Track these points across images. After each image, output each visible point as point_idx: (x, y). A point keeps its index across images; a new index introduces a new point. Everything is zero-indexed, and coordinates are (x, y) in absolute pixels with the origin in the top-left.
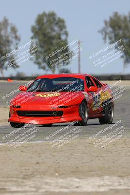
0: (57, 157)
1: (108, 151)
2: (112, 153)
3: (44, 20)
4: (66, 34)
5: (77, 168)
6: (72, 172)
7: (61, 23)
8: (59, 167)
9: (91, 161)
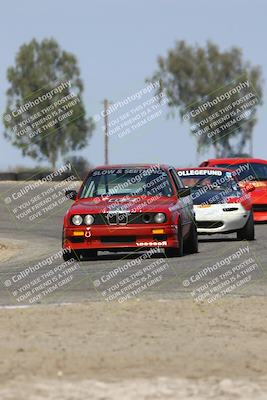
0: (60, 338)
1: (165, 326)
2: (173, 329)
3: (33, 56)
4: (80, 86)
5: (102, 360)
6: (92, 368)
7: (68, 64)
8: (65, 358)
9: (132, 345)
